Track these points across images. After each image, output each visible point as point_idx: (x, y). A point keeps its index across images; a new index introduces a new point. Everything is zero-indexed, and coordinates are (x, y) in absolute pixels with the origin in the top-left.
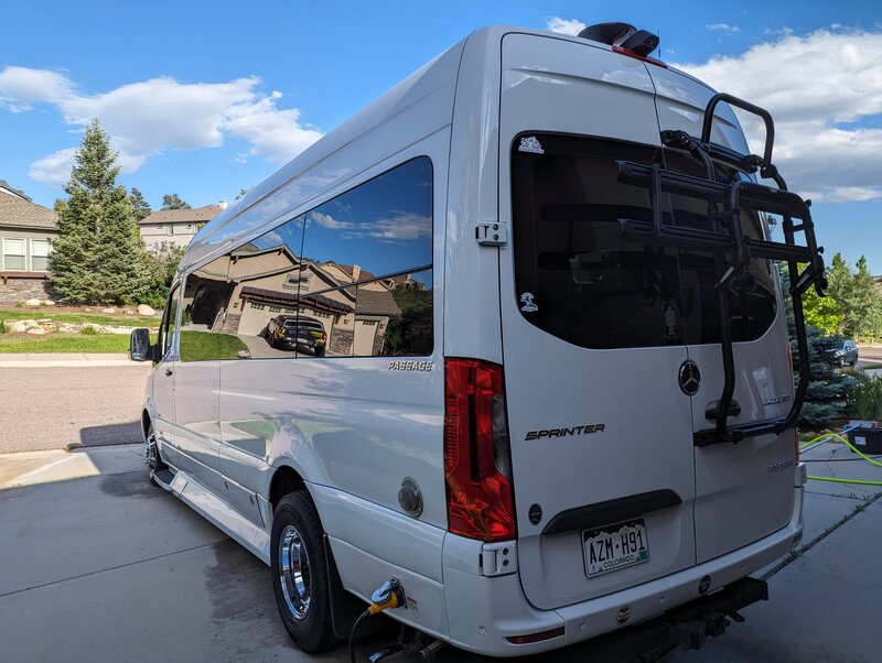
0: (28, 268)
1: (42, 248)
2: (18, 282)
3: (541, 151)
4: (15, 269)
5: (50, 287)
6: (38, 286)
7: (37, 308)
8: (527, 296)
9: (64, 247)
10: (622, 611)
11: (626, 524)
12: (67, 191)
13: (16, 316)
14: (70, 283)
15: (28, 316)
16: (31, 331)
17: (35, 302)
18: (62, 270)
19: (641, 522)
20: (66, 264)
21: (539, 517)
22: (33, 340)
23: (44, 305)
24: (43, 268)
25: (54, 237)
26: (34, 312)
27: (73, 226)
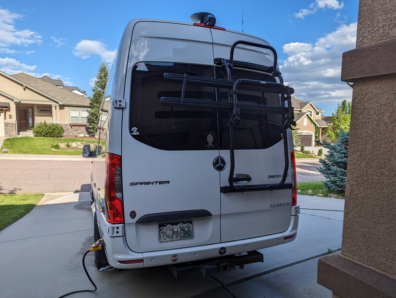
0: (80, 122)
1: (85, 114)
2: (76, 127)
3: (147, 70)
4: (75, 122)
5: (87, 129)
6: (83, 129)
7: (82, 138)
8: (134, 129)
9: (92, 113)
10: (174, 256)
11: (182, 222)
12: (93, 90)
13: (73, 141)
14: (94, 128)
15: (78, 141)
16: (78, 147)
17: (82, 135)
18: (92, 122)
19: (191, 222)
20: (93, 120)
21: (135, 216)
22: (78, 150)
23: (85, 136)
24: (85, 122)
25: (89, 109)
26: (81, 139)
27: (95, 105)
